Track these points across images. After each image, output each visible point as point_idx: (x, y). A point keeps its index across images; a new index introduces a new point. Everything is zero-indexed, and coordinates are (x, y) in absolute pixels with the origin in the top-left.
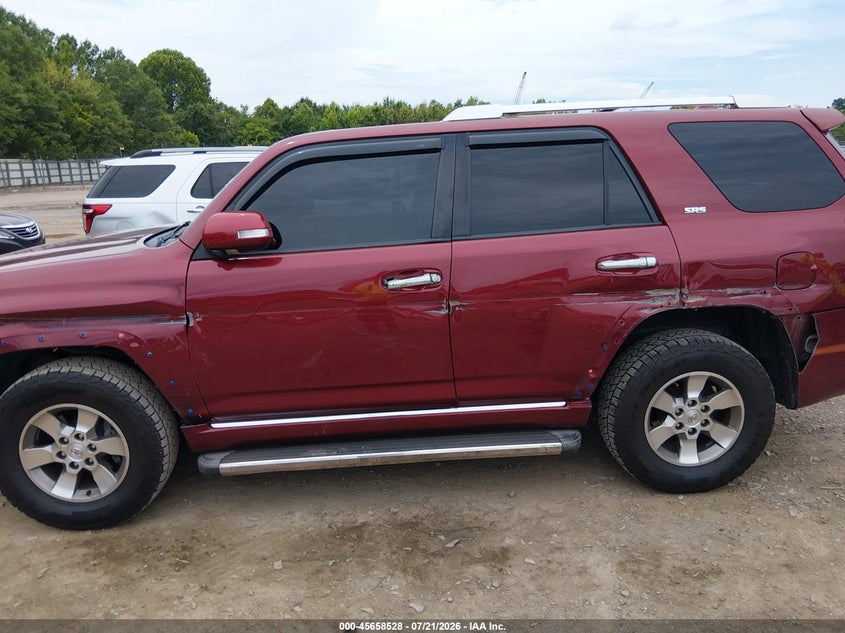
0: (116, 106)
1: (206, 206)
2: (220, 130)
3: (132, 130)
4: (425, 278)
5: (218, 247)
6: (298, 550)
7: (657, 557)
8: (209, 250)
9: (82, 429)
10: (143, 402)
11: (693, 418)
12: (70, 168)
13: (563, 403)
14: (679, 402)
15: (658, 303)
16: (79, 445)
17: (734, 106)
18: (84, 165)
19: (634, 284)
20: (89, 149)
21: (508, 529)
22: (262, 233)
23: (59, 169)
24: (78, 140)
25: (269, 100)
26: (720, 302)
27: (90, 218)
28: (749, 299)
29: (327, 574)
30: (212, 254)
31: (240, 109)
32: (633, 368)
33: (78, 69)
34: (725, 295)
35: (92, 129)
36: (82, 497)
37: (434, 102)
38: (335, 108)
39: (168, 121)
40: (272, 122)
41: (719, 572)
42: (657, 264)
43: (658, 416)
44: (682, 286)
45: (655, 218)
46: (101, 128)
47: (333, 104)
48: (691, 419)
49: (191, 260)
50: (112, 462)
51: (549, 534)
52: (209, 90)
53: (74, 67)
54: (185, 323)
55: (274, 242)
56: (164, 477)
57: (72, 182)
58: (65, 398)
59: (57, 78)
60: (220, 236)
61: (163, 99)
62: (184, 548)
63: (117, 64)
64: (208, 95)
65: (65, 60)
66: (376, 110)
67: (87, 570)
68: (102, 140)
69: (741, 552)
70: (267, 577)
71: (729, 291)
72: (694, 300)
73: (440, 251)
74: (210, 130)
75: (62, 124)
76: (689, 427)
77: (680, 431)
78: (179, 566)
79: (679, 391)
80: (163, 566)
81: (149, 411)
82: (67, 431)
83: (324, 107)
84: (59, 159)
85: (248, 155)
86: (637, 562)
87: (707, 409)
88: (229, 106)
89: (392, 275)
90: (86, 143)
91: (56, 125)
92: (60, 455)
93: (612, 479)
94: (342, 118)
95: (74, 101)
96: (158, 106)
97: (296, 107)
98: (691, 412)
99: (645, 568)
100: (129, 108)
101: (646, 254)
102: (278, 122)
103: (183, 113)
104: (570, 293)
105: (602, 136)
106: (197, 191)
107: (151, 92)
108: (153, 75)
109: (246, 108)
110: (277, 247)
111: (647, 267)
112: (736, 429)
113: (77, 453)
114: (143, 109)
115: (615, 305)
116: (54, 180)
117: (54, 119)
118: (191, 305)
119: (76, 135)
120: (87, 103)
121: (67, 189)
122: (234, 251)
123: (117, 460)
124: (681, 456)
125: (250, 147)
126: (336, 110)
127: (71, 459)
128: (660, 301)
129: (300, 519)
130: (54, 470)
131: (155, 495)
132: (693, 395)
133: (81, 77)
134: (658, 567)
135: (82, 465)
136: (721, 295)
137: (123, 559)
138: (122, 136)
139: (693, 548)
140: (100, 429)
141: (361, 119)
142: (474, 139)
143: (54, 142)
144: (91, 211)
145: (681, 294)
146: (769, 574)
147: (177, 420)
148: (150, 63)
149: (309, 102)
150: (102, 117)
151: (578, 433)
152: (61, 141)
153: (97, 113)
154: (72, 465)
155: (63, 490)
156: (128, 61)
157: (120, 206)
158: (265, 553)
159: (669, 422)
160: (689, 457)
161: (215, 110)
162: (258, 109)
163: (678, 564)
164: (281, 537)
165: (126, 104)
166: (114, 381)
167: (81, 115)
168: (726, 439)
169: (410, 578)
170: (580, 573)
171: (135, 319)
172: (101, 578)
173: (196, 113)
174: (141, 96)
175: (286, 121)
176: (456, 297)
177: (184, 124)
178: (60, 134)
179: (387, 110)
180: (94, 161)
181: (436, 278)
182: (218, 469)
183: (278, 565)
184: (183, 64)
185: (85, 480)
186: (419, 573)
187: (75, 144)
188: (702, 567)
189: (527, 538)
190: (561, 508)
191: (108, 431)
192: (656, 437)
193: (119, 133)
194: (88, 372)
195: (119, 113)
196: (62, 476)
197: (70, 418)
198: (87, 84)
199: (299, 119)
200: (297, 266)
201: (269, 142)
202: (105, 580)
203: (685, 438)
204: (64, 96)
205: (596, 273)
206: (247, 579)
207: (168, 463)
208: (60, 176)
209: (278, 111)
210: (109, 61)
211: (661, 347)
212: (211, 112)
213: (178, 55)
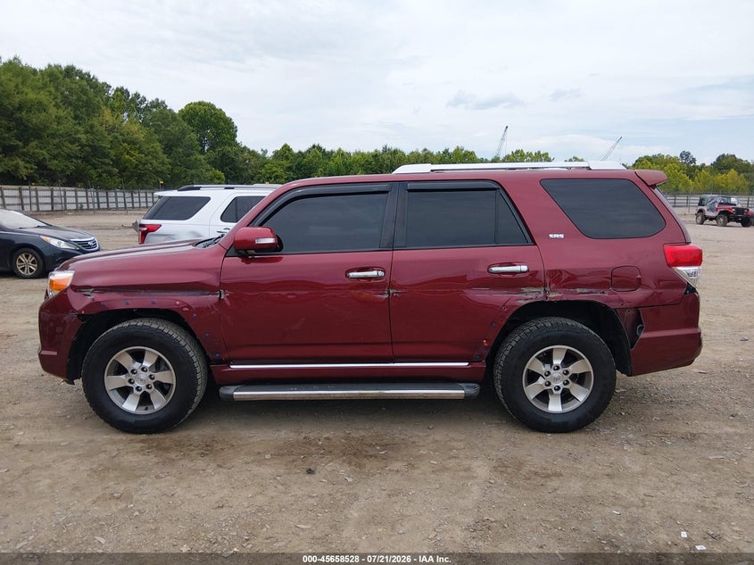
0: (158, 147)
1: (231, 228)
2: (242, 169)
3: (170, 167)
4: (374, 273)
5: (242, 249)
6: (281, 450)
7: (520, 465)
8: (237, 251)
9: (146, 364)
10: (188, 348)
11: (557, 378)
12: (116, 197)
13: (467, 364)
14: (547, 367)
15: (530, 297)
16: (144, 375)
17: (589, 168)
18: (128, 195)
19: (514, 282)
20: (133, 182)
21: (423, 446)
22: (271, 240)
23: (107, 197)
24: (124, 174)
25: (285, 146)
26: (572, 298)
27: (144, 234)
28: (592, 296)
29: (299, 462)
30: (239, 253)
31: (260, 153)
32: (514, 341)
33: (128, 116)
34: (576, 293)
35: (137, 165)
36: (142, 411)
37: (425, 150)
38: (341, 153)
39: (200, 160)
40: (286, 163)
41: (559, 475)
42: (528, 271)
43: (533, 377)
44: (545, 286)
45: (529, 240)
46: (145, 164)
47: (340, 150)
48: (556, 379)
49: (225, 256)
50: (163, 388)
51: (451, 450)
52: (235, 136)
53: (125, 114)
54: (218, 296)
55: (278, 247)
56: (197, 400)
57: (117, 209)
58: (137, 343)
59: (111, 123)
60: (245, 242)
61: (197, 143)
62: (207, 446)
63: (161, 113)
64: (234, 140)
65: (118, 108)
66: (376, 156)
67: (144, 454)
68: (145, 174)
69: (579, 466)
70: (260, 462)
71: (578, 290)
72: (553, 296)
73: (385, 256)
74: (234, 169)
75: (112, 160)
76: (554, 385)
77: (549, 388)
78: (203, 455)
79: (547, 358)
80: (193, 454)
81: (191, 354)
82: (137, 365)
83: (332, 152)
84: (108, 189)
85: (265, 191)
86: (506, 467)
87: (567, 372)
88: (251, 149)
89: (352, 270)
90: (132, 176)
91: (107, 161)
92: (130, 381)
93: (504, 422)
94: (345, 163)
95: (124, 142)
96: (192, 148)
97: (309, 151)
98: (555, 374)
99: (509, 470)
100: (168, 149)
101: (521, 263)
102: (294, 164)
103: (213, 155)
104: (469, 288)
105: (495, 186)
106: (224, 217)
107: (188, 136)
108: (190, 123)
109: (265, 152)
110: (280, 251)
111: (521, 272)
112: (588, 387)
113: (142, 380)
114: (181, 150)
115: (499, 297)
116: (102, 206)
117: (106, 156)
118: (224, 286)
119: (123, 170)
120: (135, 144)
121: (114, 214)
122: (253, 252)
123: (166, 387)
124: (550, 406)
125: (267, 185)
126: (342, 155)
127: (136, 384)
128: (531, 295)
129: (285, 433)
130: (125, 392)
131: (190, 412)
132: (557, 362)
133: (131, 122)
134: (518, 470)
135: (144, 389)
136: (572, 293)
137: (167, 449)
138: (162, 172)
139: (547, 462)
140: (158, 365)
141: (362, 163)
142: (410, 186)
143: (104, 175)
144: (145, 229)
145: (545, 291)
146: (594, 478)
147: (208, 361)
148: (188, 112)
149: (319, 148)
150: (146, 155)
151: (477, 385)
152: (110, 174)
153: (141, 152)
154: (138, 388)
155: (130, 405)
156: (170, 110)
157: (167, 226)
158: (260, 451)
159: (541, 381)
160: (555, 406)
161: (239, 153)
162: (276, 153)
163: (532, 469)
164: (271, 443)
165: (167, 146)
166: (171, 333)
167: (128, 153)
168: (581, 395)
169: (354, 467)
170: (465, 470)
171: (186, 293)
172: (152, 459)
173: (224, 154)
174: (179, 139)
175: (299, 163)
176: (393, 287)
177: (213, 164)
178: (110, 168)
179: (385, 157)
180: (137, 191)
181: (381, 273)
182: (232, 395)
183: (268, 456)
184: (215, 114)
185: (145, 400)
186: (360, 466)
187: (122, 177)
188: (549, 472)
189: (434, 451)
190: (463, 436)
191: (163, 367)
192: (532, 391)
193: (160, 170)
194: (154, 326)
195: (160, 153)
196: (130, 396)
197: (139, 356)
198: (135, 128)
199: (312, 161)
200: (291, 262)
201: (283, 180)
202: (156, 460)
203: (552, 393)
204: (116, 138)
205: (488, 275)
206: (247, 463)
207: (200, 390)
208: (108, 203)
209: (293, 154)
210: (154, 110)
211: (533, 327)
212: (236, 154)
213: (212, 107)
